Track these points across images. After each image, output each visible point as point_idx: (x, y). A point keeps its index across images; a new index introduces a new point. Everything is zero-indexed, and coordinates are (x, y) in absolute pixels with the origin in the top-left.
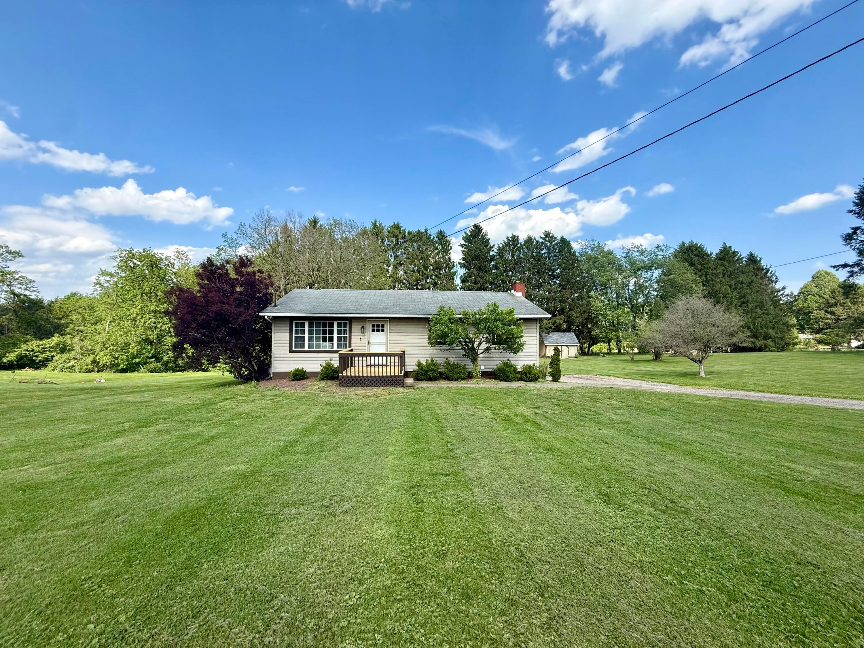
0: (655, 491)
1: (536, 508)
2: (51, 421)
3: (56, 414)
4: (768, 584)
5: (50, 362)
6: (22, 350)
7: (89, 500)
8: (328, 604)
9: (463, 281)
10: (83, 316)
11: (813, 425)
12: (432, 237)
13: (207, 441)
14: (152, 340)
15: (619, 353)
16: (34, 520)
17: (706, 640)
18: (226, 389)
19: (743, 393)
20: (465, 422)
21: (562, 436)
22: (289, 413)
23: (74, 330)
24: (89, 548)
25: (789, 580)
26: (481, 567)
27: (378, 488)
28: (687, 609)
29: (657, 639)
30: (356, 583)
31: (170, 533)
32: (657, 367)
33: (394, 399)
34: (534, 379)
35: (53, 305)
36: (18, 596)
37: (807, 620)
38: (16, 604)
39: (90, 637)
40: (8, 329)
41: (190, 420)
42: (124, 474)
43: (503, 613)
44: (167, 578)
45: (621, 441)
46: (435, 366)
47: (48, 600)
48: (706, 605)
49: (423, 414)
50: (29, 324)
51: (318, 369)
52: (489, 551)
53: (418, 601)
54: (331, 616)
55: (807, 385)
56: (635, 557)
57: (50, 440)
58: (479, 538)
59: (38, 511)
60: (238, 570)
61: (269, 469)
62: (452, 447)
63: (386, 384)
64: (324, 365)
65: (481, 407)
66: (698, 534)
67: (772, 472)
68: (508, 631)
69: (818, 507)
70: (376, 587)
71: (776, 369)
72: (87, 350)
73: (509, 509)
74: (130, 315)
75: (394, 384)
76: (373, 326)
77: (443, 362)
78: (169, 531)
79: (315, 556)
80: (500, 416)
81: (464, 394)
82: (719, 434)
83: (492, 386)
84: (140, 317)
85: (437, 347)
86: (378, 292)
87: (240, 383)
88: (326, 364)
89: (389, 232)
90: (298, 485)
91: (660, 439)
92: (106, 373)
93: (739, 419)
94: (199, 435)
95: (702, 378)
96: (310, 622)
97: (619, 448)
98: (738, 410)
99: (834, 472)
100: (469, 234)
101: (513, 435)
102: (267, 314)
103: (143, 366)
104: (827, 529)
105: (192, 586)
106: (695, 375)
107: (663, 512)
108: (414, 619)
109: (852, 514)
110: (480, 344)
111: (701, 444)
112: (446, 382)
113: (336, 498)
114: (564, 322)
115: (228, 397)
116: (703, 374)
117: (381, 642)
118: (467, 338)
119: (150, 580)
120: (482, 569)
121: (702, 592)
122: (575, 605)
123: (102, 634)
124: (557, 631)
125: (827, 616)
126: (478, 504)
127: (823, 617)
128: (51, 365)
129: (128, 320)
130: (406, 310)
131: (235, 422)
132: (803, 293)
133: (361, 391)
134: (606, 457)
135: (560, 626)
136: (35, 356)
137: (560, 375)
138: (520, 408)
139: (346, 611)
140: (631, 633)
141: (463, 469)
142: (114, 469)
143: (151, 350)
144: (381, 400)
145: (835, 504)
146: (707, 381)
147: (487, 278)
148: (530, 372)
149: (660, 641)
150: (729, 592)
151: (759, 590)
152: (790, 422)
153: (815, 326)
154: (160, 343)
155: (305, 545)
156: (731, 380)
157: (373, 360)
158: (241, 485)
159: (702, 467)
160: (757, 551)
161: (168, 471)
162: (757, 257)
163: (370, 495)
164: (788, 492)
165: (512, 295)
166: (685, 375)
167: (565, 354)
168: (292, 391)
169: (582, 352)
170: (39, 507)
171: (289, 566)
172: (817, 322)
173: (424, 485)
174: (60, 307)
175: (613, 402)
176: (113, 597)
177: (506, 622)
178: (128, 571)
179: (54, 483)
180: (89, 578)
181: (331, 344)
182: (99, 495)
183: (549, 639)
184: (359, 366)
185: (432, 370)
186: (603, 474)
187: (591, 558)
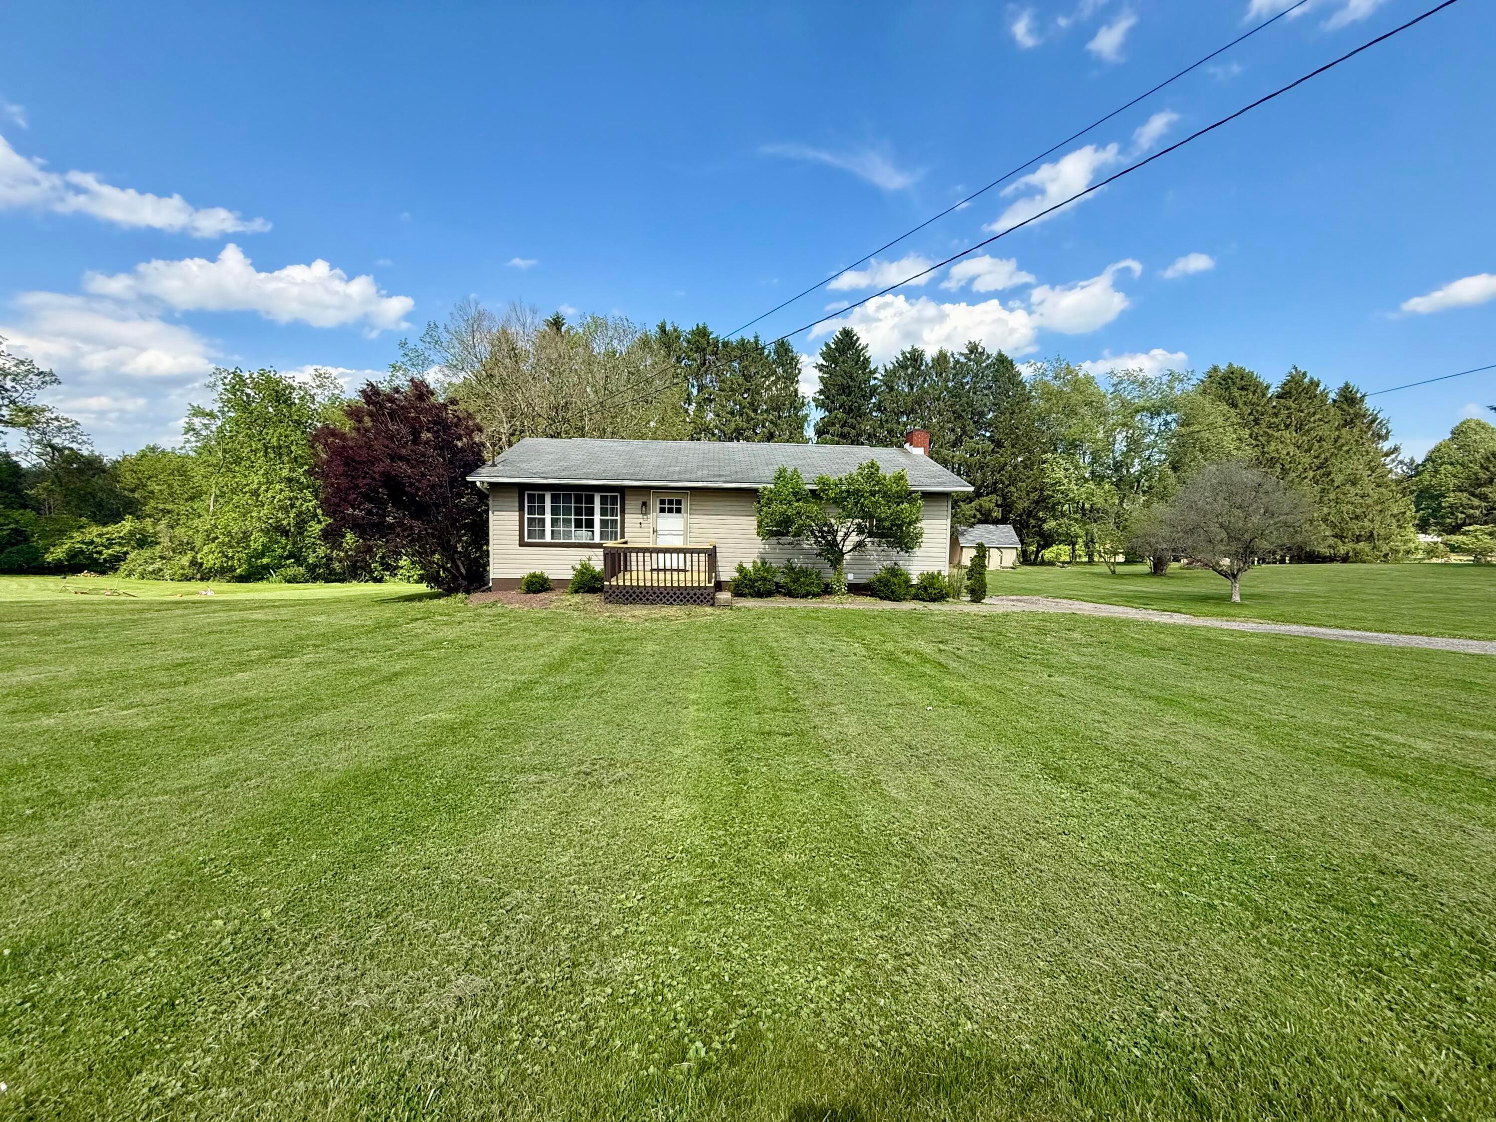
0: (1141, 765)
1: (935, 784)
2: (132, 645)
3: (138, 636)
4: (1325, 899)
5: (122, 563)
6: (75, 540)
7: (201, 756)
8: (592, 905)
9: (820, 432)
10: (170, 486)
11: (1427, 677)
12: (766, 352)
13: (389, 679)
14: (288, 528)
15: (1091, 562)
16: (117, 782)
17: (1214, 971)
18: (414, 603)
19: (1305, 628)
20: (819, 660)
21: (985, 684)
22: (520, 641)
23: (156, 508)
24: (207, 821)
25: (1363, 895)
26: (842, 863)
27: (671, 750)
28: (1184, 929)
29: (1133, 968)
30: (637, 878)
31: (335, 803)
32: (1158, 585)
33: (698, 623)
34: (940, 597)
35: (118, 466)
36: (101, 881)
37: (1388, 950)
38: (99, 891)
39: (219, 936)
40: (50, 508)
41: (357, 649)
42: (255, 722)
43: (876, 925)
44: (333, 863)
45: (1086, 693)
46: (768, 572)
47: (148, 888)
48: (1219, 925)
49: (747, 648)
50: (83, 499)
51: (569, 575)
52: (856, 842)
53: (738, 906)
54: (598, 921)
55: (1424, 617)
56: (1100, 855)
57: (132, 672)
58: (840, 823)
59: (122, 770)
60: (447, 855)
61: (491, 720)
62: (796, 695)
63: (685, 600)
64: (579, 567)
65: (845, 639)
66: (1211, 828)
67: (1348, 744)
68: (886, 949)
69: (1423, 795)
70: (670, 884)
71: (1368, 591)
72: (181, 544)
73: (890, 784)
74: (248, 485)
75: (698, 601)
76: (662, 502)
77: (782, 566)
78: (333, 801)
79: (570, 841)
80: (878, 654)
81: (818, 618)
82: (1259, 687)
83: (866, 607)
84: (264, 487)
85: (774, 540)
86: (670, 444)
87: (438, 596)
88: (582, 566)
89: (689, 342)
90: (539, 742)
91: (1154, 692)
92: (215, 583)
93: (1296, 665)
94: (374, 670)
95: (1235, 604)
96: (563, 928)
97: (1082, 703)
98: (1296, 653)
99: (1459, 746)
100: (833, 346)
101: (900, 682)
102: (481, 478)
103: (275, 572)
104: (1436, 826)
105: (373, 874)
106: (1223, 599)
107: (1153, 795)
108: (731, 930)
109: (1483, 806)
110: (847, 535)
111: (1226, 700)
112: (788, 599)
113: (601, 761)
114: (997, 505)
115: (419, 616)
116: (1237, 598)
117: (678, 957)
118: (825, 524)
119: (307, 866)
120: (843, 866)
121: (1212, 906)
122: (997, 919)
123: (236, 933)
124: (967, 953)
125: (1422, 945)
126: (839, 777)
127: (1416, 947)
128: (123, 566)
129: (246, 493)
130: (720, 476)
131: (431, 653)
132: (1433, 462)
133: (641, 611)
134: (1059, 715)
135: (972, 945)
136: (97, 552)
137: (985, 591)
138: (914, 641)
139: (621, 916)
140: (1088, 959)
141: (815, 727)
142: (238, 714)
143: (286, 545)
144: (674, 625)
145: (1454, 791)
146: (1245, 609)
147: (863, 427)
148: (932, 585)
149: (1137, 971)
150: (1257, 908)
151: (1309, 907)
152: (1388, 672)
153: (1448, 521)
154: (301, 534)
155: (554, 825)
156: (1287, 609)
157: (663, 560)
158: (445, 741)
159: (1226, 735)
160: (1311, 853)
161: (326, 719)
162: (1357, 392)
163: (659, 759)
164: (1373, 773)
165: (907, 452)
166: (1204, 599)
167: (994, 561)
168: (526, 609)
169: (1025, 559)
170: (123, 764)
171: (527, 853)
172: (1452, 514)
173: (749, 747)
174: (132, 470)
175: (1075, 635)
176: (250, 886)
177: (882, 937)
178: (270, 853)
179: (143, 732)
180: (211, 859)
181: (590, 533)
182: (216, 750)
183: (952, 963)
184: (638, 571)
185: (764, 579)
186: (1053, 739)
187: (1026, 855)
